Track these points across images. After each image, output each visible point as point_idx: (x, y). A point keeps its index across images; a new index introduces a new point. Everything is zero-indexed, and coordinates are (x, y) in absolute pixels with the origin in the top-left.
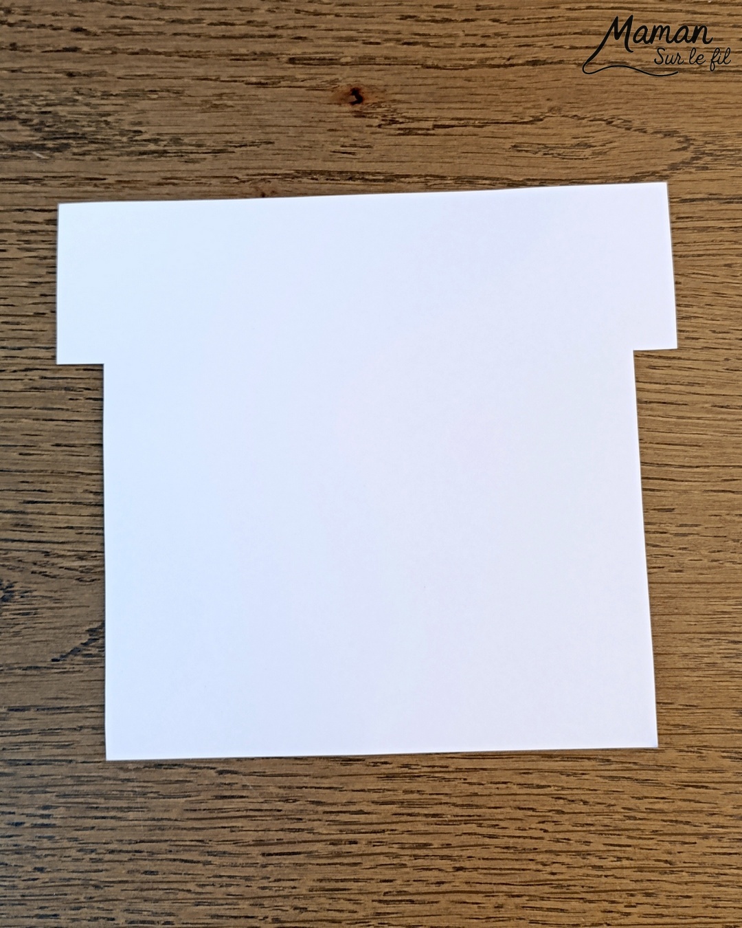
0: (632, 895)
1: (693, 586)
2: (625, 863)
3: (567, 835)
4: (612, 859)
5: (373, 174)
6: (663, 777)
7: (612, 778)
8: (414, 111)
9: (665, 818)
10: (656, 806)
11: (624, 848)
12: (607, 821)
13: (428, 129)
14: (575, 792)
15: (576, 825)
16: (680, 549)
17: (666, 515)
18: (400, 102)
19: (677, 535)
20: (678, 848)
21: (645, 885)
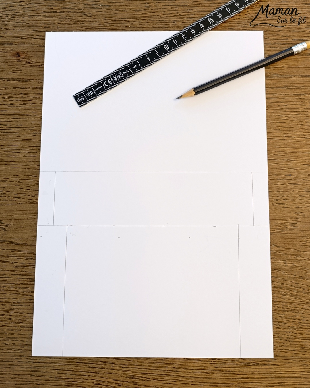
5: (22, 79)
8: (36, 60)
13: (40, 65)
18: (31, 57)
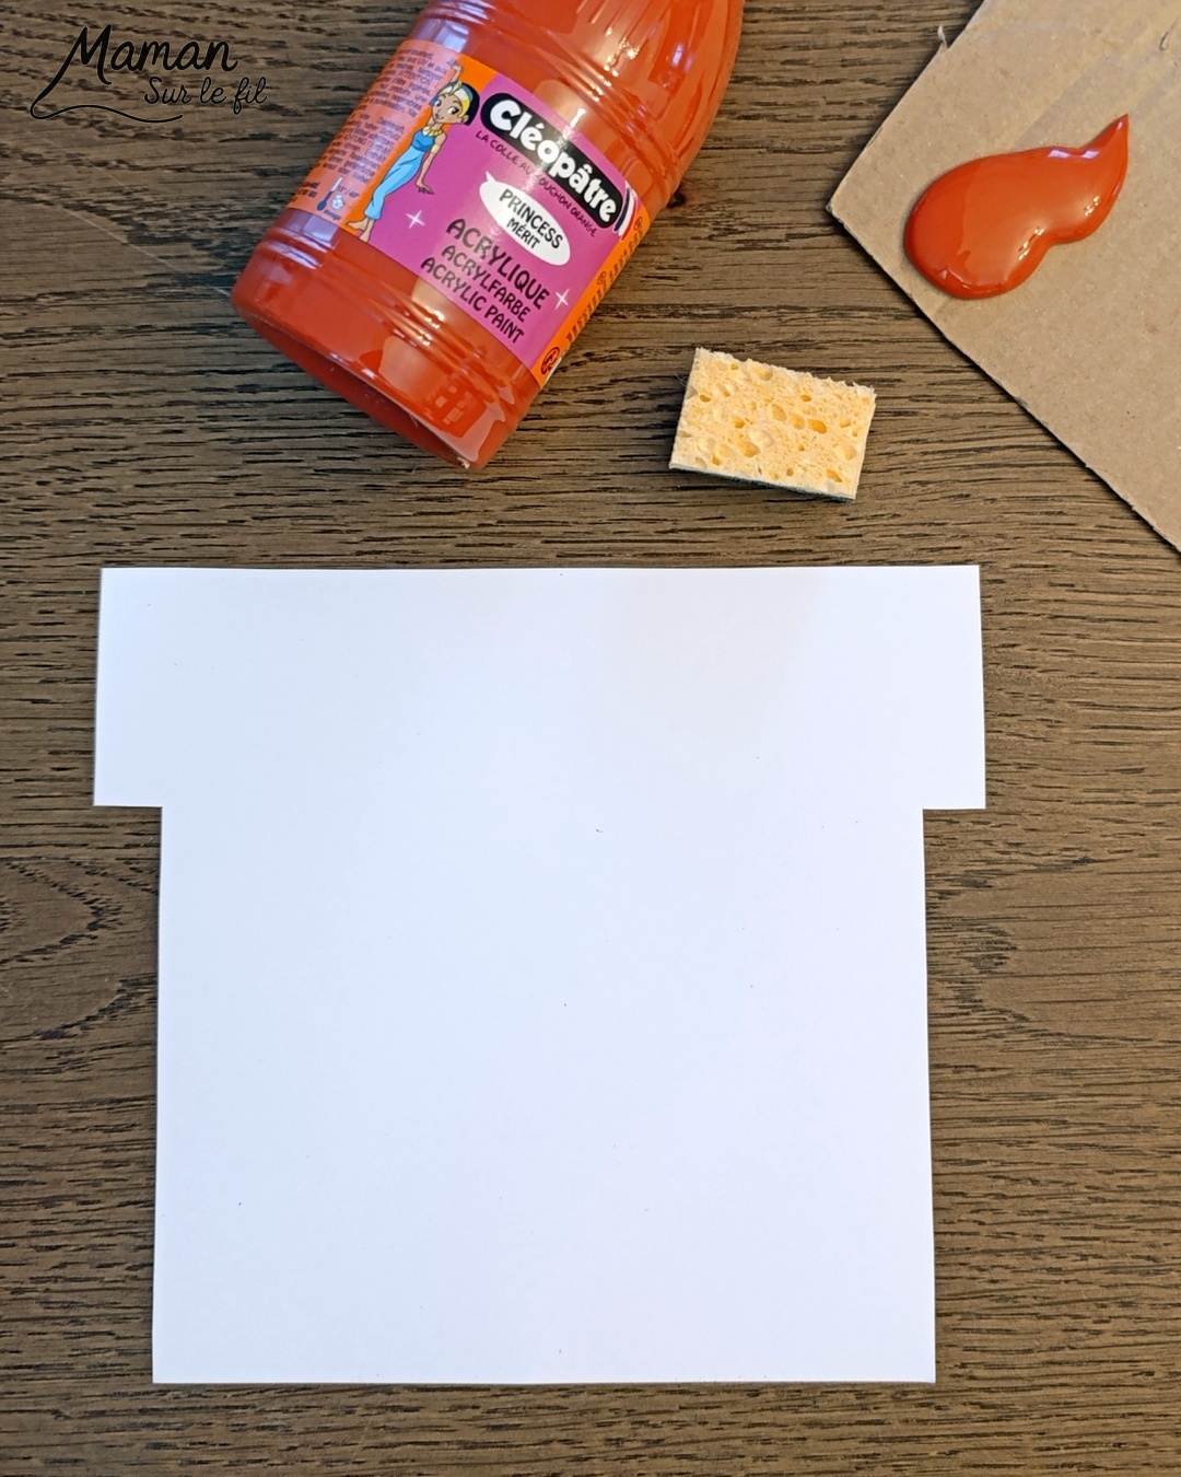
0: (1104, 1306)
1: (1173, 875)
2: (1092, 1262)
3: (1010, 1228)
4: (1074, 1257)
6: (1141, 1142)
7: (1071, 1146)
9: (1146, 1199)
10: (1133, 1183)
11: (1089, 1242)
12: (1065, 1206)
14: (1021, 1167)
15: (1022, 1213)
16: (1154, 824)
17: (1132, 779)
19: (1148, 805)
20: (1163, 1239)
21: (1121, 1291)
